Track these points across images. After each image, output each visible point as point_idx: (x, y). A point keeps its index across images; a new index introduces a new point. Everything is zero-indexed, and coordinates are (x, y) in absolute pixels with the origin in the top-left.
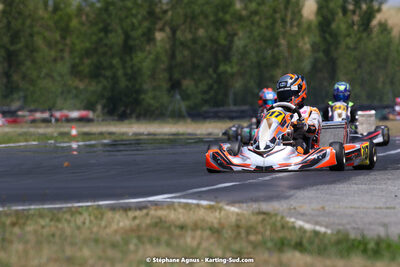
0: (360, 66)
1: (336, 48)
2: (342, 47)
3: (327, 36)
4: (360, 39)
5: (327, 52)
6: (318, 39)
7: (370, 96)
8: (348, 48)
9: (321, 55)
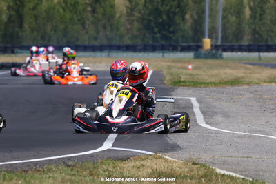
0: (36, 19)
1: (23, 10)
2: (26, 9)
3: (18, 2)
4: (37, 4)
5: (17, 12)
6: (11, 4)
7: (43, 38)
8: (30, 9)
9: (13, 13)
